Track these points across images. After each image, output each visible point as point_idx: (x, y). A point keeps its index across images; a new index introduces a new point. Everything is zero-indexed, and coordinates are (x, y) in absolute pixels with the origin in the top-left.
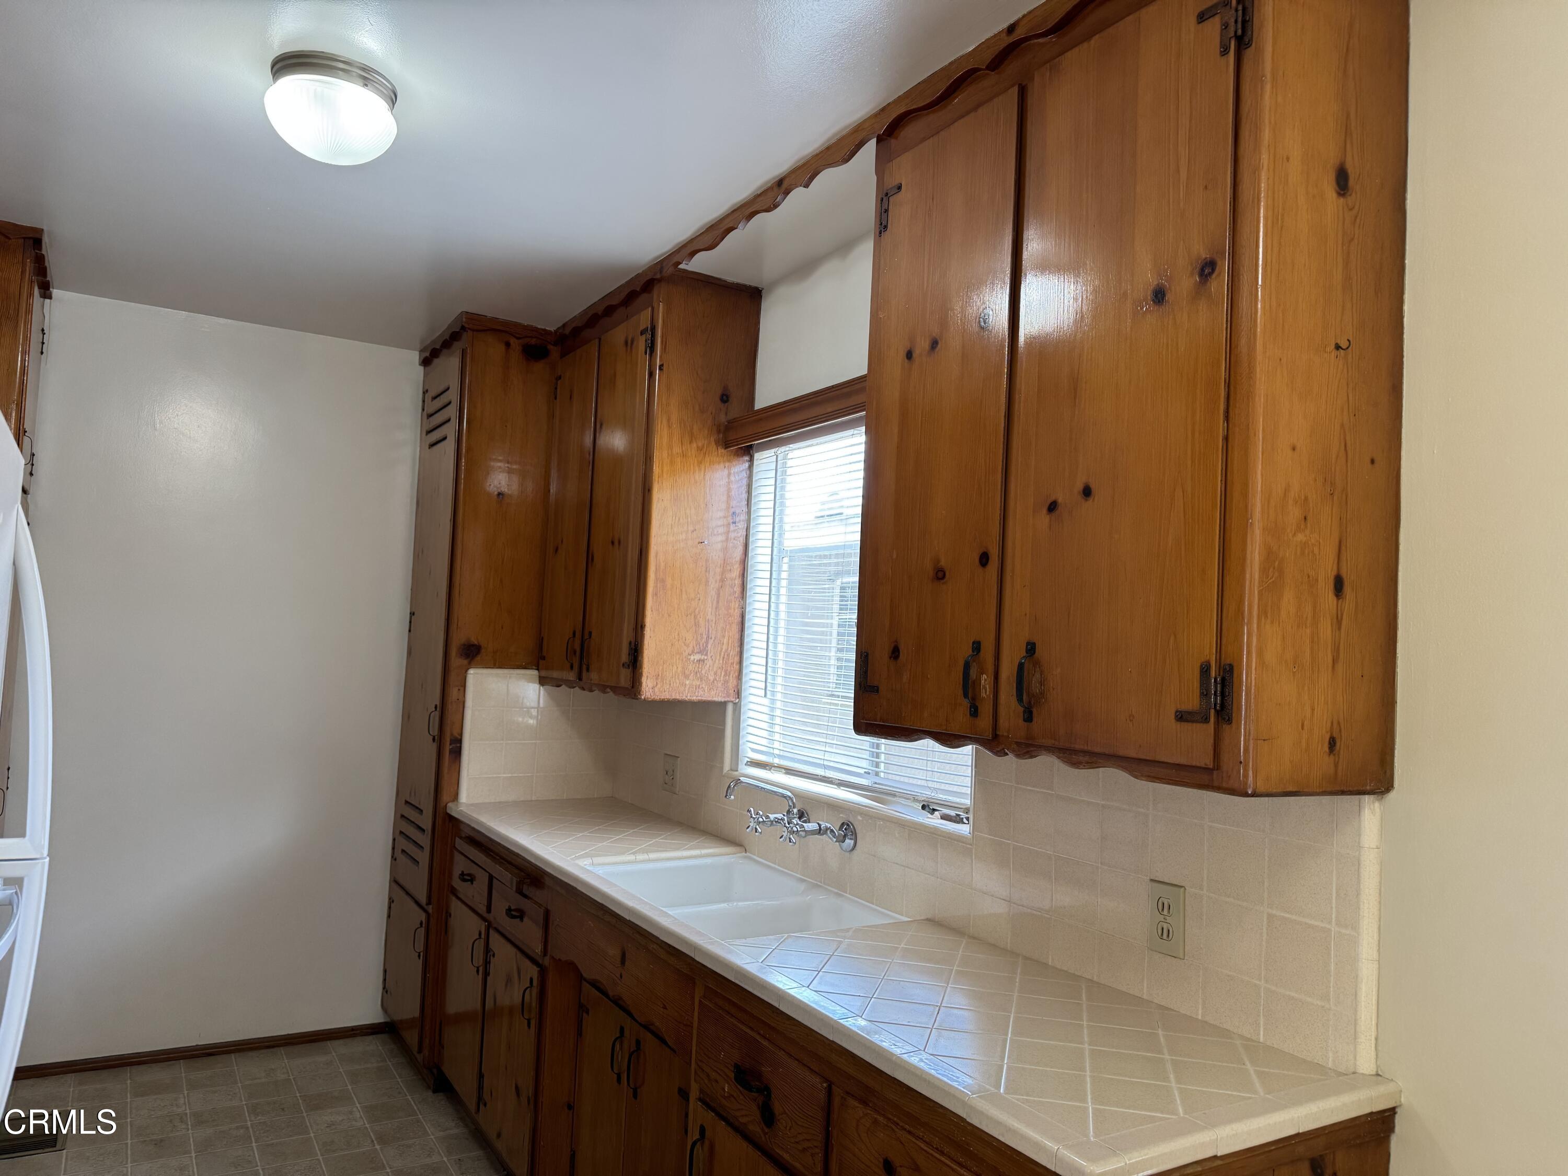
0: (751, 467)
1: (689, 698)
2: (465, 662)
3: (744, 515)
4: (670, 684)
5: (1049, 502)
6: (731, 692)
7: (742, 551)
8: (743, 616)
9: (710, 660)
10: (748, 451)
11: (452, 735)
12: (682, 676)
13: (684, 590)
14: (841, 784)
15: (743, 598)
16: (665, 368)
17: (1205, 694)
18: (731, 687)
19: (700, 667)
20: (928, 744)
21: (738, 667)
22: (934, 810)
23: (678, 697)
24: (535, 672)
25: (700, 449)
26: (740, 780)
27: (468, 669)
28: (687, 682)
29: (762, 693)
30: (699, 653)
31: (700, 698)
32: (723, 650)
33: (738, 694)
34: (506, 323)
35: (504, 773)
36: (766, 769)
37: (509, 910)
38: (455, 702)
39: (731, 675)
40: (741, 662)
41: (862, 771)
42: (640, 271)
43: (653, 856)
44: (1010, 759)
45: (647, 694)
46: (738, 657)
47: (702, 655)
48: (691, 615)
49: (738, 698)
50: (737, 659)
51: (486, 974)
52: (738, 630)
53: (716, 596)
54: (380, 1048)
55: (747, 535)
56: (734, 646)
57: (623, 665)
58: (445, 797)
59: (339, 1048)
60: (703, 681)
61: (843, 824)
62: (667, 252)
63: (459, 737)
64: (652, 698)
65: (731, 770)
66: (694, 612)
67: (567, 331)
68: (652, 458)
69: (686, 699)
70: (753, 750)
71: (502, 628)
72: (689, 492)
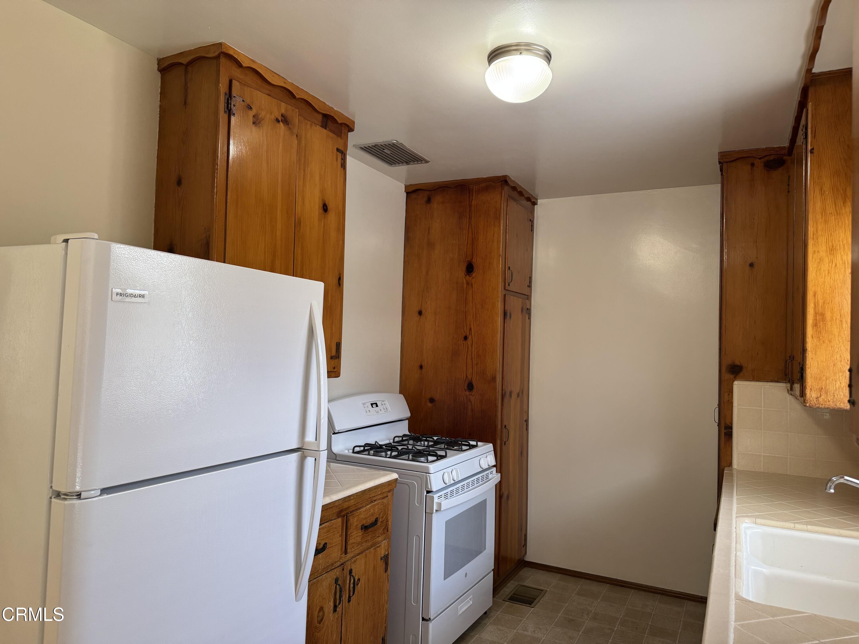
2: (732, 376)
11: (725, 423)
16: (815, 151)
27: (734, 381)
38: (727, 402)
43: (811, 528)
45: (812, 402)
57: (798, 380)
58: (723, 463)
63: (731, 425)
64: (817, 406)
71: (758, 354)
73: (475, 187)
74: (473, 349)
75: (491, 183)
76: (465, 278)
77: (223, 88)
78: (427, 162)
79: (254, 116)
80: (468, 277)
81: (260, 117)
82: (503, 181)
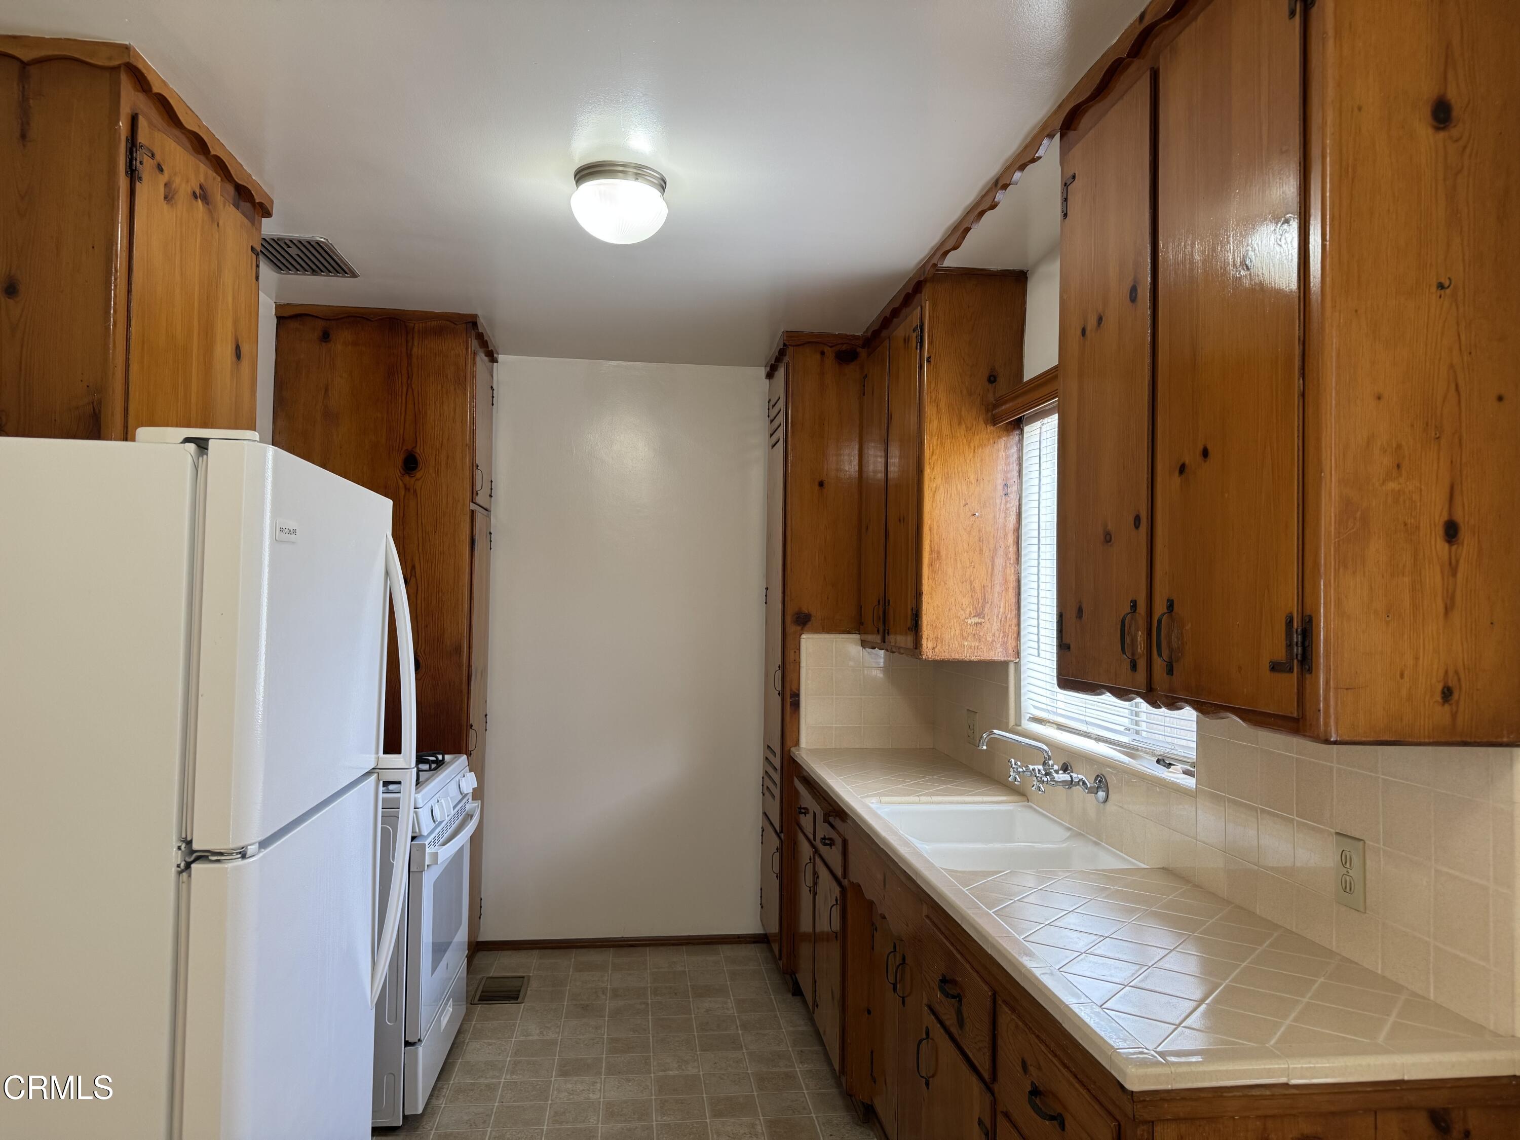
0: (1021, 441)
1: (968, 657)
2: (799, 628)
3: (1016, 486)
4: (949, 645)
5: (1180, 463)
6: (1011, 652)
7: (1015, 520)
8: (1019, 581)
9: (988, 623)
10: (1018, 425)
11: (791, 690)
12: (960, 638)
13: (958, 559)
14: (1099, 739)
15: (1018, 563)
16: (931, 359)
17: (1289, 646)
18: (1010, 648)
19: (978, 629)
20: (1108, 697)
21: (1016, 628)
22: (1170, 764)
23: (957, 657)
24: (858, 637)
25: (968, 429)
26: (993, 732)
27: (801, 635)
28: (966, 643)
29: (1035, 652)
30: (976, 616)
31: (979, 658)
32: (1001, 613)
33: (1018, 654)
34: (819, 335)
35: (835, 724)
36: (1042, 724)
37: (824, 838)
38: (792, 662)
39: (1010, 636)
40: (1019, 624)
41: (1122, 729)
42: (911, 275)
43: (935, 799)
44: (1163, 710)
45: (928, 654)
46: (1017, 620)
47: (979, 618)
48: (966, 582)
49: (1018, 658)
50: (1015, 621)
51: (815, 894)
52: (1014, 594)
53: (991, 563)
54: (758, 955)
55: (1020, 505)
56: (1011, 609)
57: (909, 629)
58: (789, 743)
59: (726, 951)
60: (982, 643)
61: (1098, 776)
62: (925, 257)
63: (797, 692)
64: (933, 658)
65: (1016, 725)
66: (970, 579)
67: (869, 334)
68: (923, 443)
69: (966, 659)
70: (1035, 707)
71: (828, 599)
72: (960, 469)
73: (416, 325)
74: (419, 602)
75: (448, 323)
76: (402, 480)
77: (123, 125)
78: (354, 275)
79: (165, 185)
80: (407, 478)
81: (173, 187)
82: (469, 322)
